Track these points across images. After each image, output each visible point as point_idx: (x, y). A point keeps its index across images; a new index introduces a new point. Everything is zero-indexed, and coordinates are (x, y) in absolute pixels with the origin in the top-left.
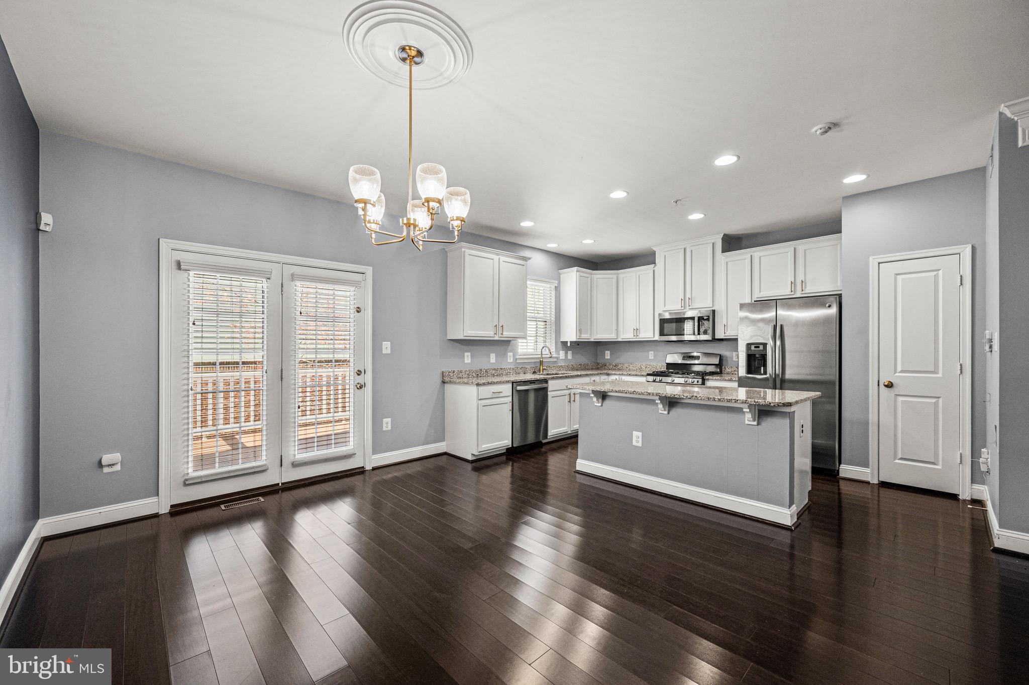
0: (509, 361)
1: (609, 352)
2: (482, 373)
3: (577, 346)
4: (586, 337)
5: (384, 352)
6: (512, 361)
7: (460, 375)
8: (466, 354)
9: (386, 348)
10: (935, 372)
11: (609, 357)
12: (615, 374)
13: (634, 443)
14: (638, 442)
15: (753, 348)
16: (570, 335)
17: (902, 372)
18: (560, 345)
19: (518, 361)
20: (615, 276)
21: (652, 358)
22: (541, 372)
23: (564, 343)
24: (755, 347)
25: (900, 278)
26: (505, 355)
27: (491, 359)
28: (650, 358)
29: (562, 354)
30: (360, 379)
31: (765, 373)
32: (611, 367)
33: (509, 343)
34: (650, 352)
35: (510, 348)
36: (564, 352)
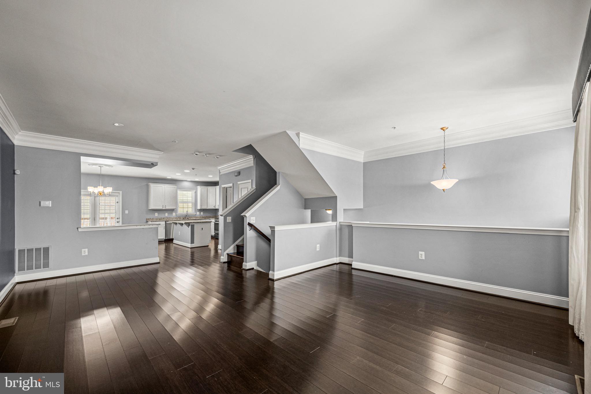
0: (173, 215)
2: (162, 219)
3: (201, 210)
4: (204, 207)
5: (126, 213)
6: (175, 215)
7: (153, 219)
8: (156, 213)
9: (127, 212)
16: (199, 208)
18: (198, 210)
19: (177, 215)
26: (172, 213)
27: (166, 214)
29: (198, 213)
30: (118, 220)
35: (174, 211)
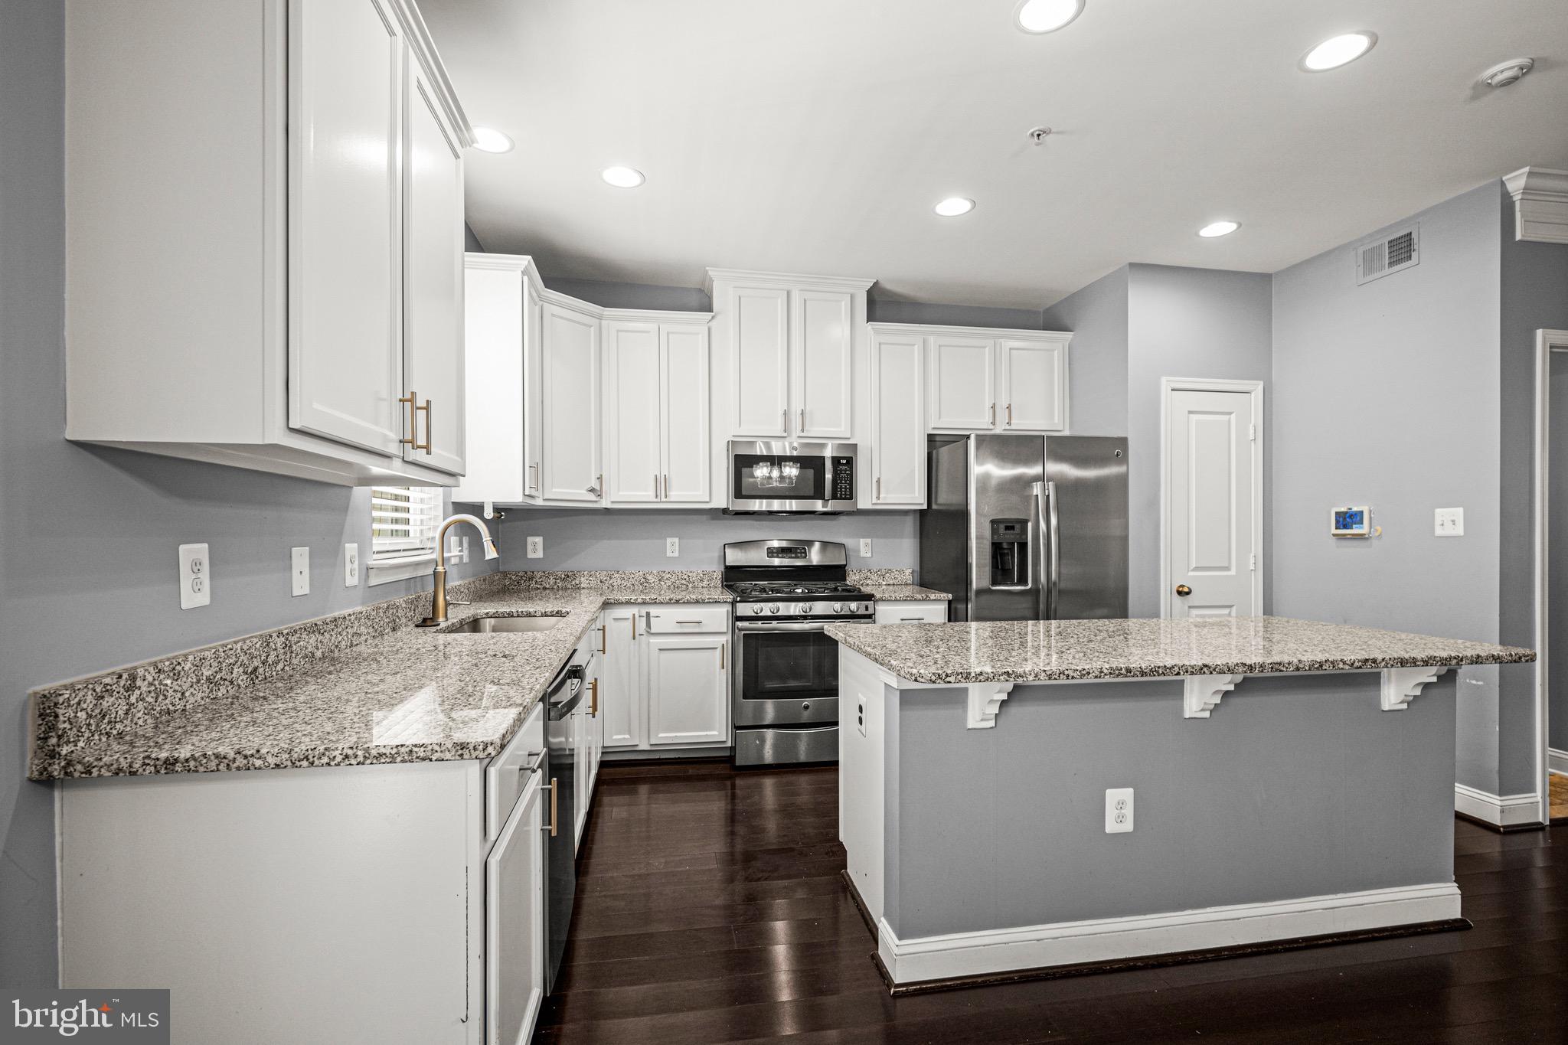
0: (349, 580)
1: (539, 540)
2: (272, 657)
8: (189, 554)
11: (540, 554)
12: (628, 603)
14: (1122, 819)
15: (1002, 528)
16: (497, 483)
17: (1197, 569)
18: (456, 516)
19: (373, 582)
20: (595, 322)
21: (676, 554)
22: (444, 619)
24: (1007, 528)
25: (1193, 417)
26: (337, 553)
27: (297, 574)
28: (669, 554)
29: (455, 547)
32: (552, 581)
33: (349, 500)
34: (669, 540)
35: (349, 520)
36: (458, 539)
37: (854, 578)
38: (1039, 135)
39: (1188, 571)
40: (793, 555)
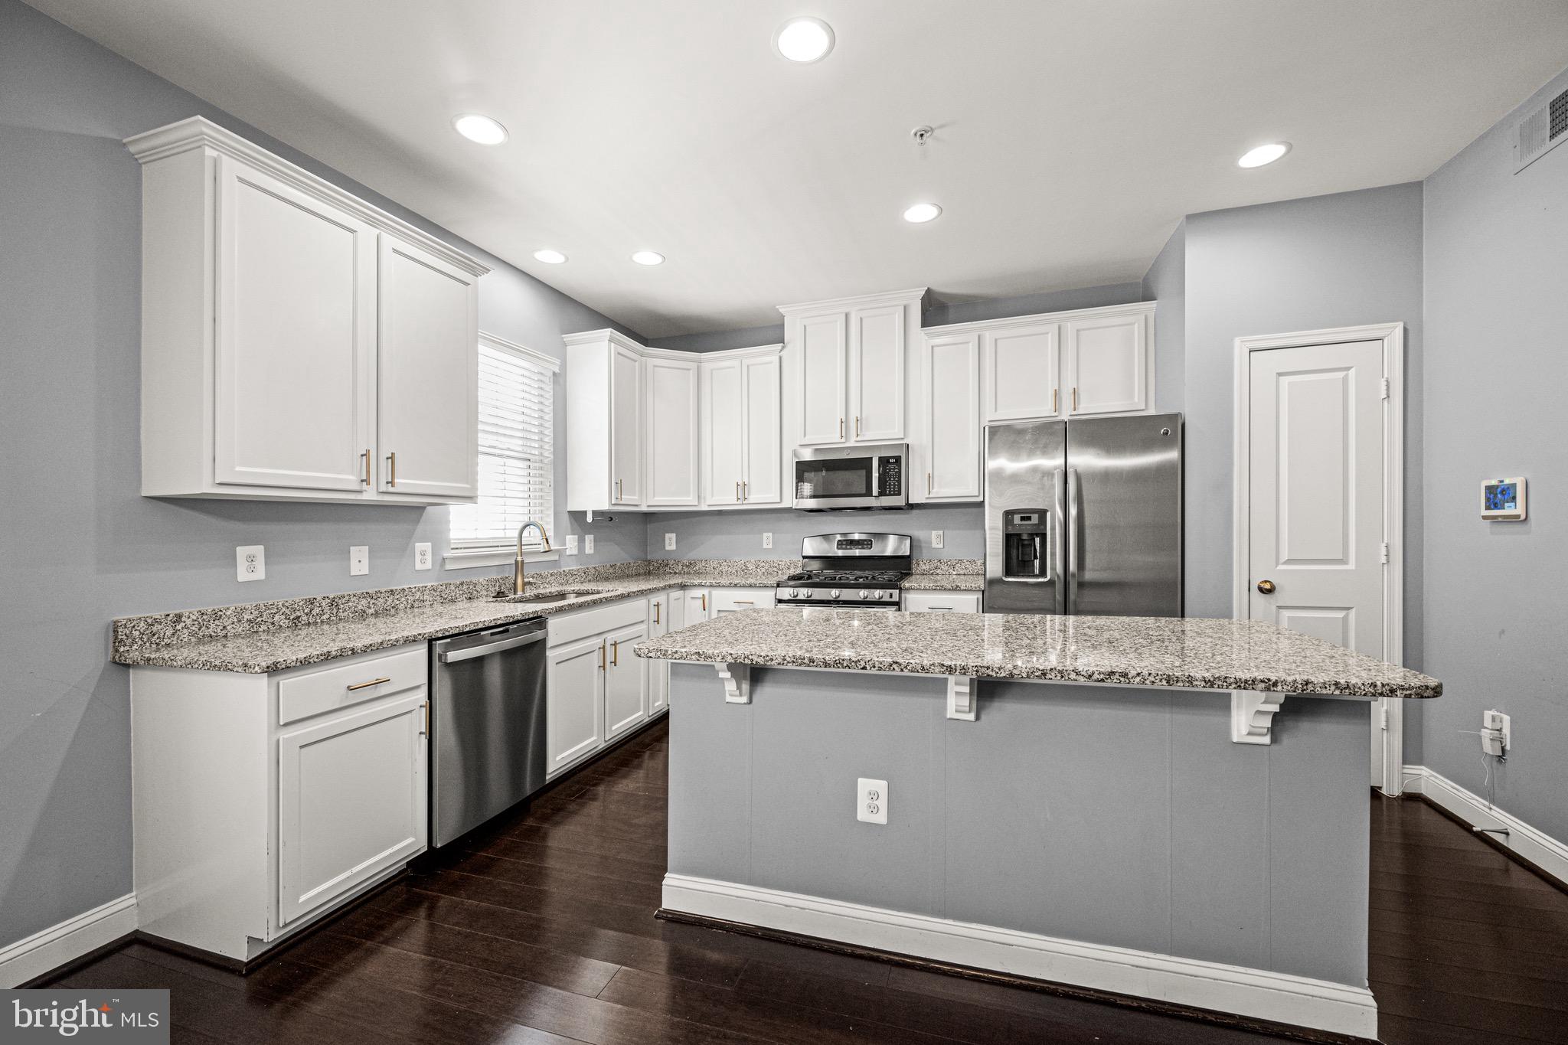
0: (419, 566)
1: (673, 536)
2: (316, 611)
3: (608, 521)
4: (632, 500)
6: (429, 565)
7: (213, 628)
8: (242, 552)
10: (1343, 561)
11: (673, 547)
12: (700, 585)
13: (863, 815)
14: (875, 810)
15: (1017, 519)
17: (1289, 561)
18: (566, 519)
19: (448, 567)
20: (694, 366)
21: (770, 546)
22: (520, 593)
23: (578, 516)
24: (1023, 519)
25: (1284, 380)
26: (404, 549)
27: (354, 562)
28: (765, 546)
29: (571, 543)
31: (1043, 573)
32: (680, 567)
33: (421, 515)
34: (765, 535)
35: (420, 528)
36: (576, 536)
37: (924, 567)
38: (922, 135)
39: (1277, 564)
40: (860, 547)
